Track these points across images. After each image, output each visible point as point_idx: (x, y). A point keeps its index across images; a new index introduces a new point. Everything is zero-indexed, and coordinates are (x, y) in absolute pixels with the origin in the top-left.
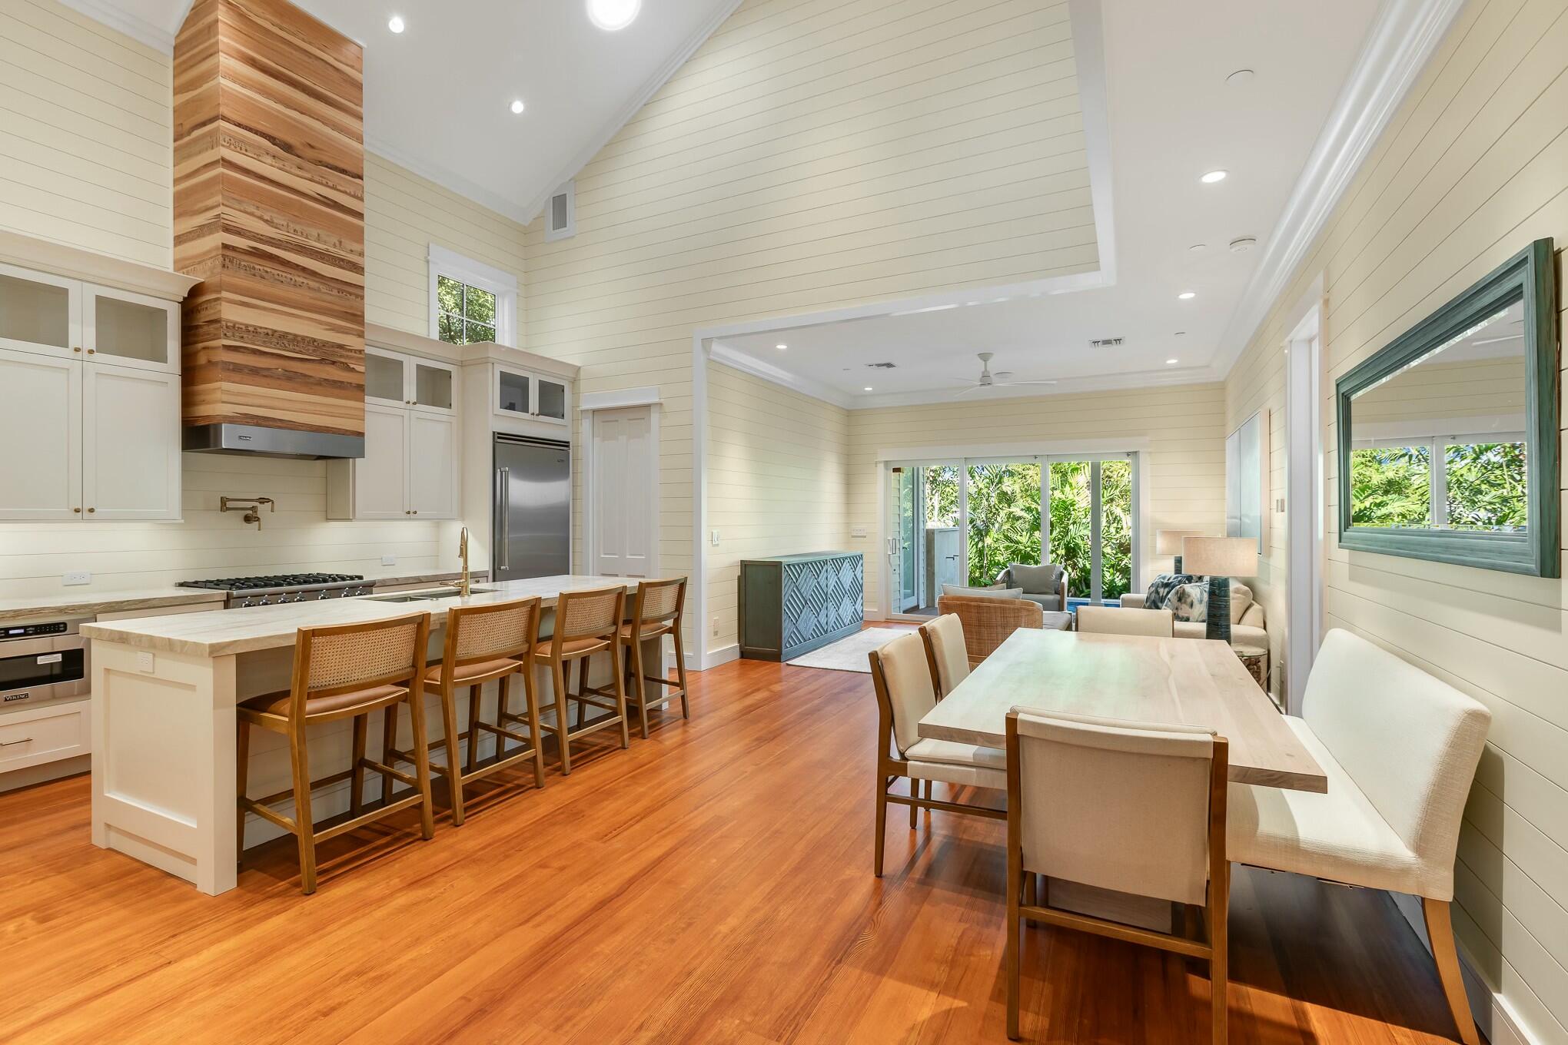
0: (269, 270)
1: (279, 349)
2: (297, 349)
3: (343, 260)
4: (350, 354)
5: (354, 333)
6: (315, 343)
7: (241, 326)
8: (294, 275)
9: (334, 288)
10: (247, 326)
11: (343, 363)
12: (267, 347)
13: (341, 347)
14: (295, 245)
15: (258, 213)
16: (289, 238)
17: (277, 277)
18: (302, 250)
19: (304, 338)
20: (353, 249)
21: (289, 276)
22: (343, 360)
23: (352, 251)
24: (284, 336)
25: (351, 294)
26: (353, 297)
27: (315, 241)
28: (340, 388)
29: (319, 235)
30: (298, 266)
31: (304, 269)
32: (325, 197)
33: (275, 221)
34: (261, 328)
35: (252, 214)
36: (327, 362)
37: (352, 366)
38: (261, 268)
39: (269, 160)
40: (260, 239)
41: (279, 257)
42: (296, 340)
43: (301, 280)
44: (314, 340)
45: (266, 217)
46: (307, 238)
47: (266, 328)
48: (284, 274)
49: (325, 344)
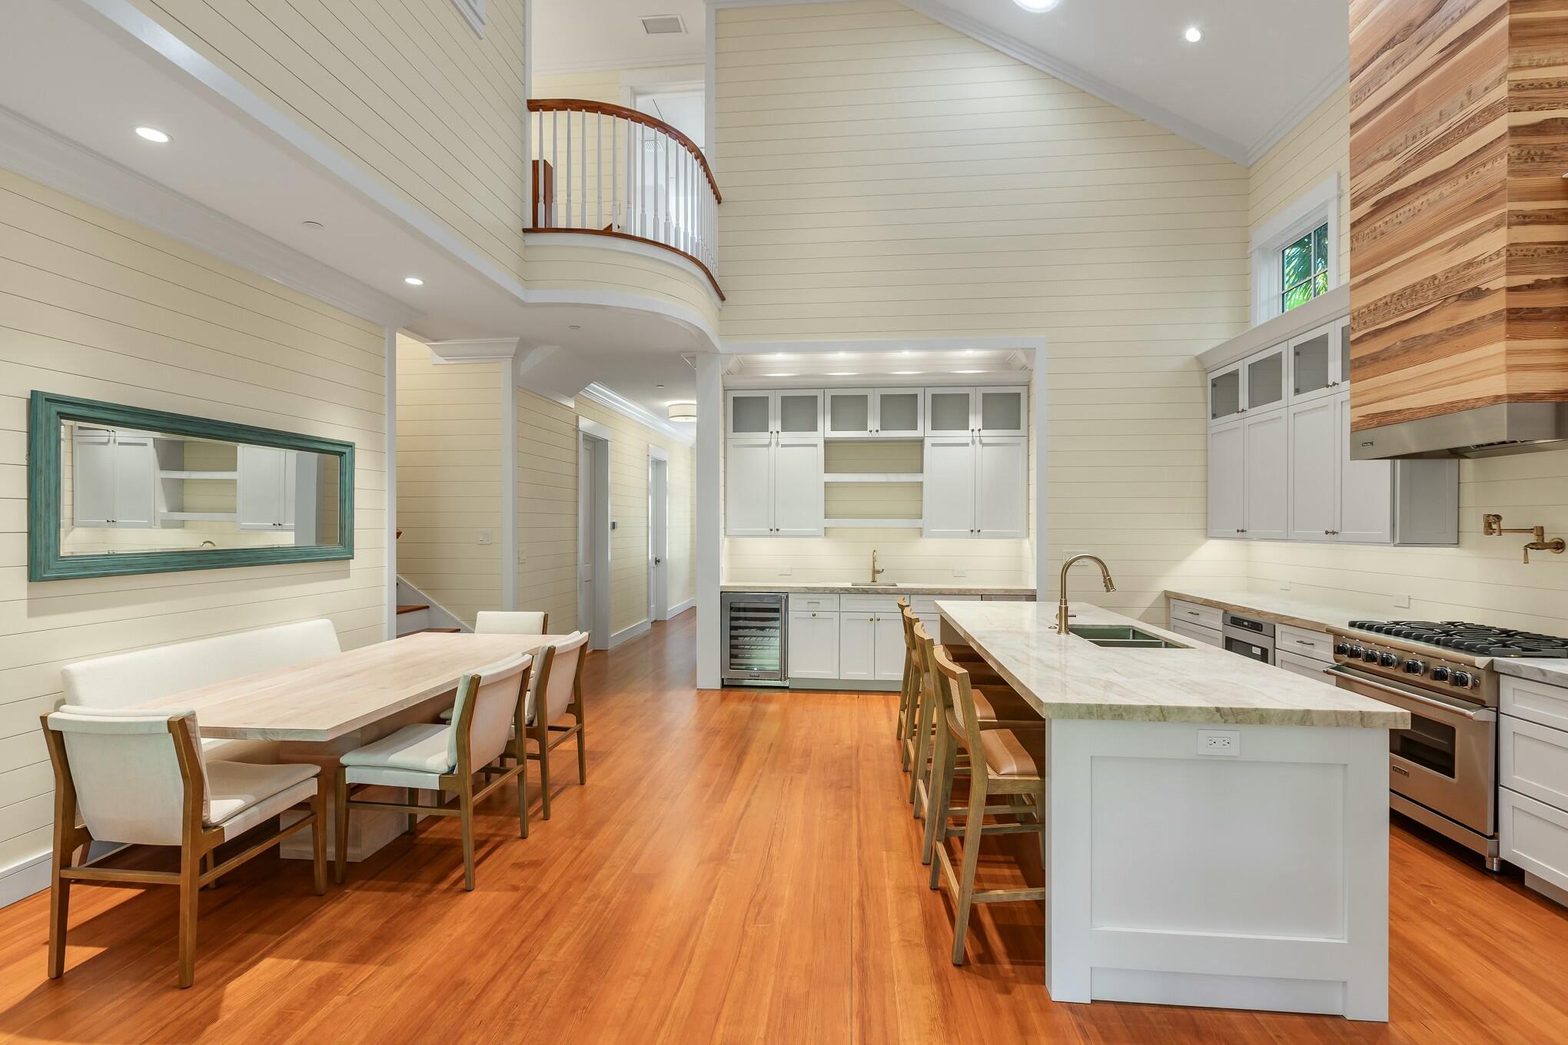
0: (1387, 219)
1: (1398, 316)
2: (1415, 303)
3: (1472, 119)
4: (1484, 267)
5: (1488, 227)
6: (1437, 282)
7: (1364, 310)
8: (1412, 202)
9: (1459, 177)
10: (1368, 306)
11: (1472, 290)
12: (1387, 320)
13: (1470, 264)
14: (1414, 157)
15: (1377, 156)
16: (1406, 157)
17: (1395, 221)
18: (1423, 156)
19: (1421, 283)
20: (1487, 84)
21: (1406, 208)
22: (1472, 285)
23: (1486, 89)
24: (1401, 295)
25: (1484, 165)
26: (1489, 166)
27: (1437, 127)
28: (1469, 332)
29: (1441, 114)
30: (1415, 185)
31: (1423, 183)
32: (1450, 44)
33: (1394, 148)
34: (1380, 300)
35: (1375, 162)
36: (1450, 300)
37: (1484, 287)
38: (1381, 223)
39: (1389, 74)
40: (1380, 187)
41: (1397, 191)
42: (1413, 290)
43: (1417, 203)
44: (1434, 277)
45: (1386, 152)
46: (1427, 134)
47: (1385, 297)
48: (1401, 211)
49: (1448, 274)
